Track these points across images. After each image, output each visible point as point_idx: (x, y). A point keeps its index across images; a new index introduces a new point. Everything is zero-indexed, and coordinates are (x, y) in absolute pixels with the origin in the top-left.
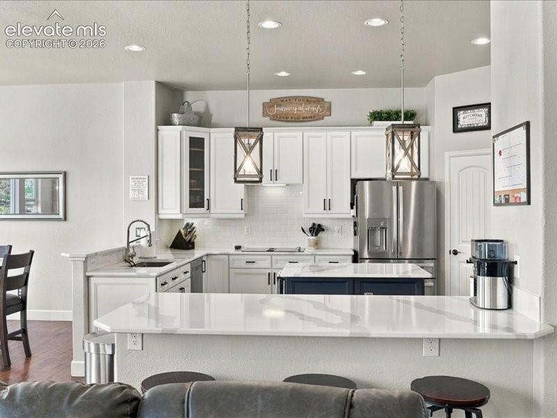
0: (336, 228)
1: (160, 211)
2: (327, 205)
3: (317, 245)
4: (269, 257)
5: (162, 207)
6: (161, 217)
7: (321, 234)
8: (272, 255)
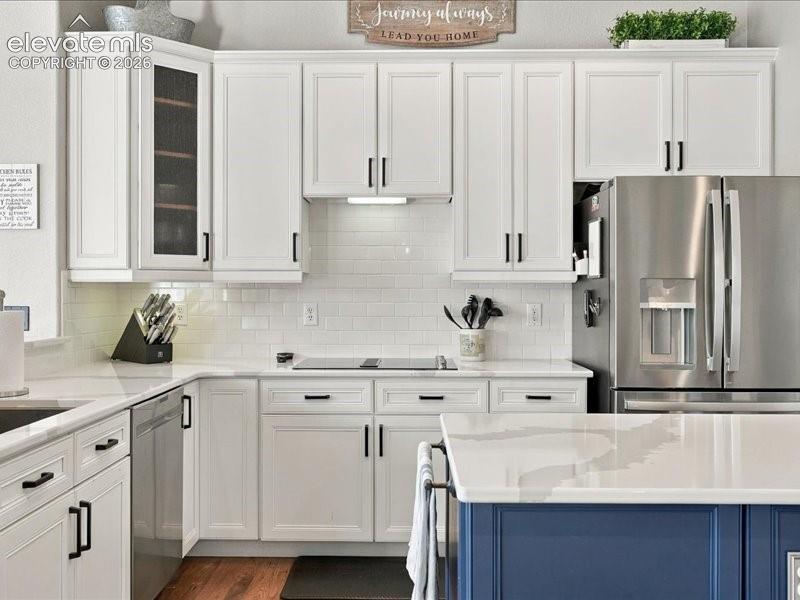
0: (528, 309)
1: (74, 262)
2: (515, 248)
3: (483, 349)
4: (367, 384)
5: (80, 252)
6: (77, 277)
7: (493, 324)
8: (374, 379)
